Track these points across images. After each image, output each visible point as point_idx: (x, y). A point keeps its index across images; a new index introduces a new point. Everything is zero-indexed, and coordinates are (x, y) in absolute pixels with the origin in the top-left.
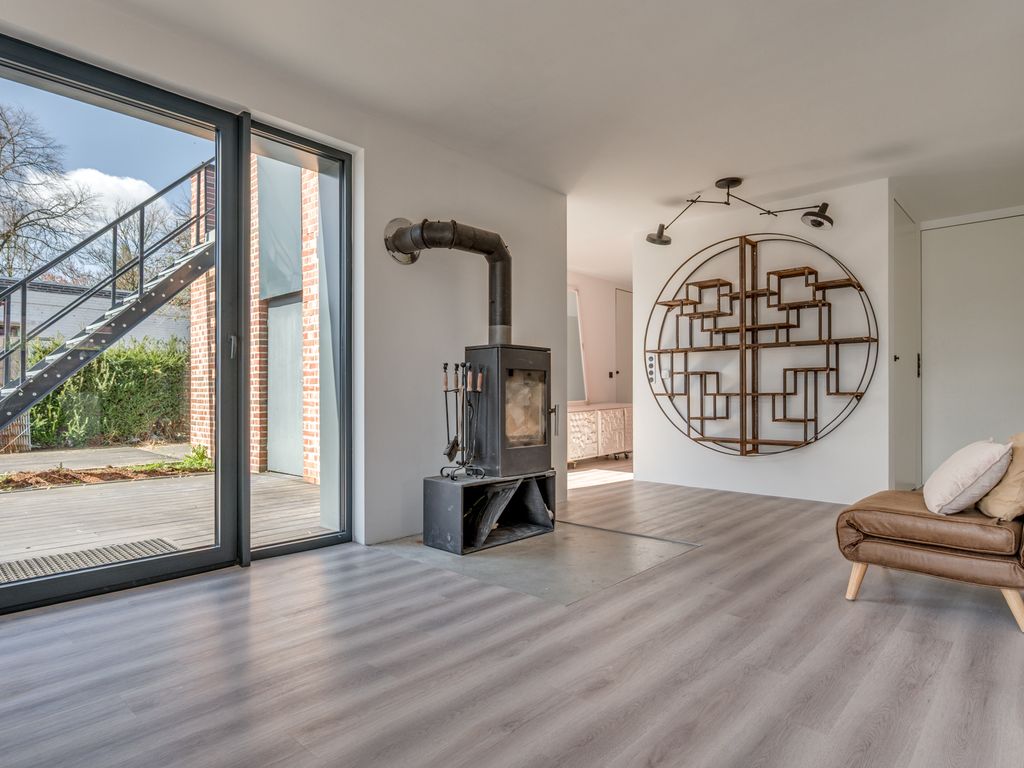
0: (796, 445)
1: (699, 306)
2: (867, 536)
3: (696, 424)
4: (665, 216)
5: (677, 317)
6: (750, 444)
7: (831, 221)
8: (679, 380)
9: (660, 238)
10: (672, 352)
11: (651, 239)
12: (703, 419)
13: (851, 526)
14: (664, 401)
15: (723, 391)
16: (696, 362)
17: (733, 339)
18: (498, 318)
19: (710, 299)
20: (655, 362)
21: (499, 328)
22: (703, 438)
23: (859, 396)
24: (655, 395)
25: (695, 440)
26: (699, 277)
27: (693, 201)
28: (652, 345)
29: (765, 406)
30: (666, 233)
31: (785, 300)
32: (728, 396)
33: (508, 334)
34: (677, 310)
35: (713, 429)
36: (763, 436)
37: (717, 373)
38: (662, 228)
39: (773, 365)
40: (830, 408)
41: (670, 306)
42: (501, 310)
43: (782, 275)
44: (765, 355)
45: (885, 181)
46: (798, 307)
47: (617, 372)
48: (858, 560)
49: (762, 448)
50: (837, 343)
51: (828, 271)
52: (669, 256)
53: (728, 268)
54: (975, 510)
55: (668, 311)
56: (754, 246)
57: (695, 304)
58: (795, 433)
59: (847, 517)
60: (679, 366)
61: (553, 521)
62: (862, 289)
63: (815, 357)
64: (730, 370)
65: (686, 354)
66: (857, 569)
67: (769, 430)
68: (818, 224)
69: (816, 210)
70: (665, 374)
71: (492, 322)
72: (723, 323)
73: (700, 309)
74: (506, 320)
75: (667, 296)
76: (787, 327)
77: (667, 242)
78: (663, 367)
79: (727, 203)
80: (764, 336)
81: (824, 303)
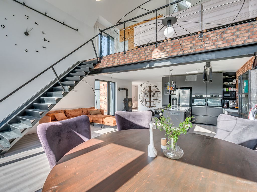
0: (154, 107)
3: (145, 105)
4: (142, 84)
6: (150, 107)
8: (143, 100)
9: (141, 86)
10: (142, 97)
12: (145, 104)
14: (141, 102)
16: (145, 98)
17: (148, 96)
19: (146, 92)
21: (127, 97)
23: (159, 102)
26: (145, 90)
27: (144, 83)
28: (140, 96)
29: (151, 103)
32: (148, 102)
33: (128, 98)
34: (143, 93)
35: (146, 105)
39: (152, 99)
40: (157, 103)
42: (127, 95)
43: (153, 90)
47: (135, 97)
50: (158, 97)
51: (157, 90)
52: (142, 88)
53: (148, 89)
56: (151, 87)
58: (154, 106)
60: (143, 99)
62: (160, 92)
63: (156, 98)
64: (148, 99)
67: (152, 105)
70: (141, 99)
71: (127, 96)
72: (147, 94)
74: (128, 96)
75: (142, 91)
76: (153, 95)
79: (148, 83)
80: (151, 96)
81: (157, 93)
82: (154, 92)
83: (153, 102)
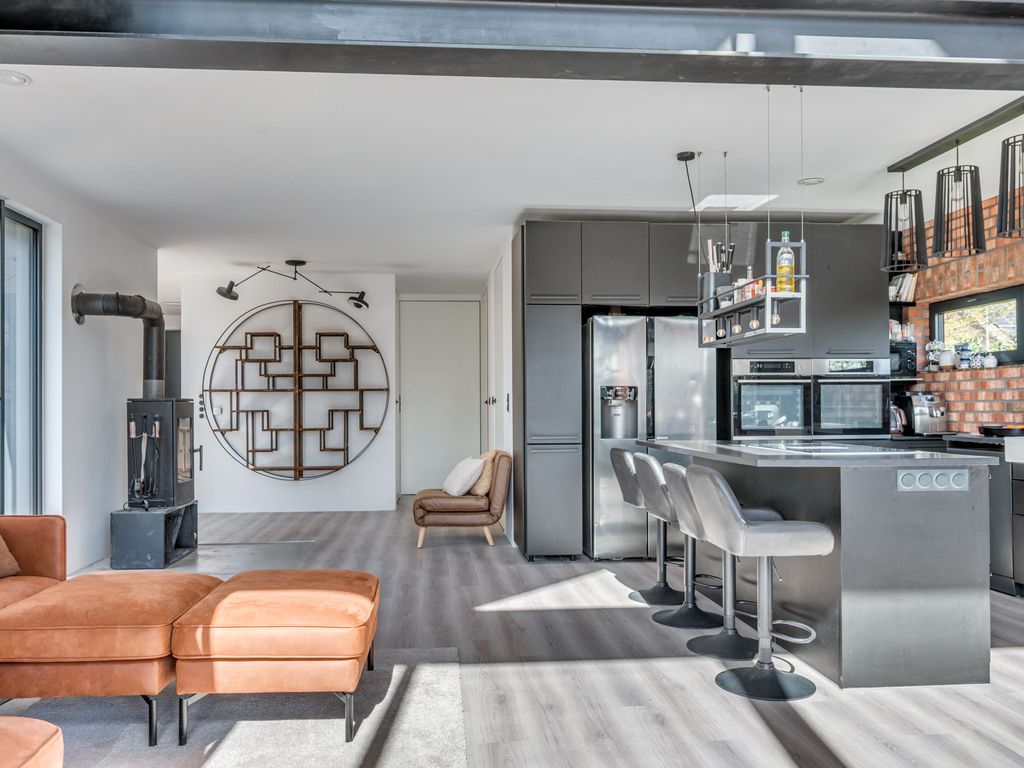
0: (336, 469)
1: (250, 351)
2: (429, 512)
3: (250, 456)
4: (236, 274)
5: (237, 361)
6: (299, 471)
7: (367, 306)
8: (229, 417)
9: (229, 293)
10: (231, 391)
11: (220, 291)
12: (254, 451)
13: (421, 507)
14: (218, 434)
15: (272, 427)
16: (247, 401)
17: (281, 383)
18: (155, 373)
19: (264, 348)
20: (206, 400)
22: (255, 468)
23: (377, 430)
24: (213, 431)
25: (253, 470)
26: (255, 326)
27: (264, 269)
28: (207, 387)
29: (311, 443)
30: (234, 289)
31: (325, 356)
32: (277, 431)
35: (263, 460)
36: (307, 463)
37: (267, 412)
38: (232, 284)
39: (316, 407)
40: (357, 440)
41: (223, 349)
43: (320, 335)
44: (308, 398)
45: (393, 277)
46: (334, 362)
48: (424, 525)
49: (305, 473)
50: (362, 391)
51: (357, 337)
52: (231, 310)
53: (278, 322)
54: (469, 493)
55: (220, 352)
56: (300, 307)
58: (338, 459)
59: (419, 503)
60: (228, 407)
61: (196, 541)
62: (378, 352)
64: (281, 409)
65: (238, 394)
66: (422, 531)
67: (313, 455)
68: (359, 306)
69: (357, 296)
70: (216, 410)
71: (147, 376)
72: (273, 368)
73: (252, 355)
75: (220, 344)
76: (325, 377)
77: (235, 298)
78: (214, 404)
79: (295, 279)
80: (307, 383)
81: (352, 359)
82: (333, 348)
83: (329, 429)
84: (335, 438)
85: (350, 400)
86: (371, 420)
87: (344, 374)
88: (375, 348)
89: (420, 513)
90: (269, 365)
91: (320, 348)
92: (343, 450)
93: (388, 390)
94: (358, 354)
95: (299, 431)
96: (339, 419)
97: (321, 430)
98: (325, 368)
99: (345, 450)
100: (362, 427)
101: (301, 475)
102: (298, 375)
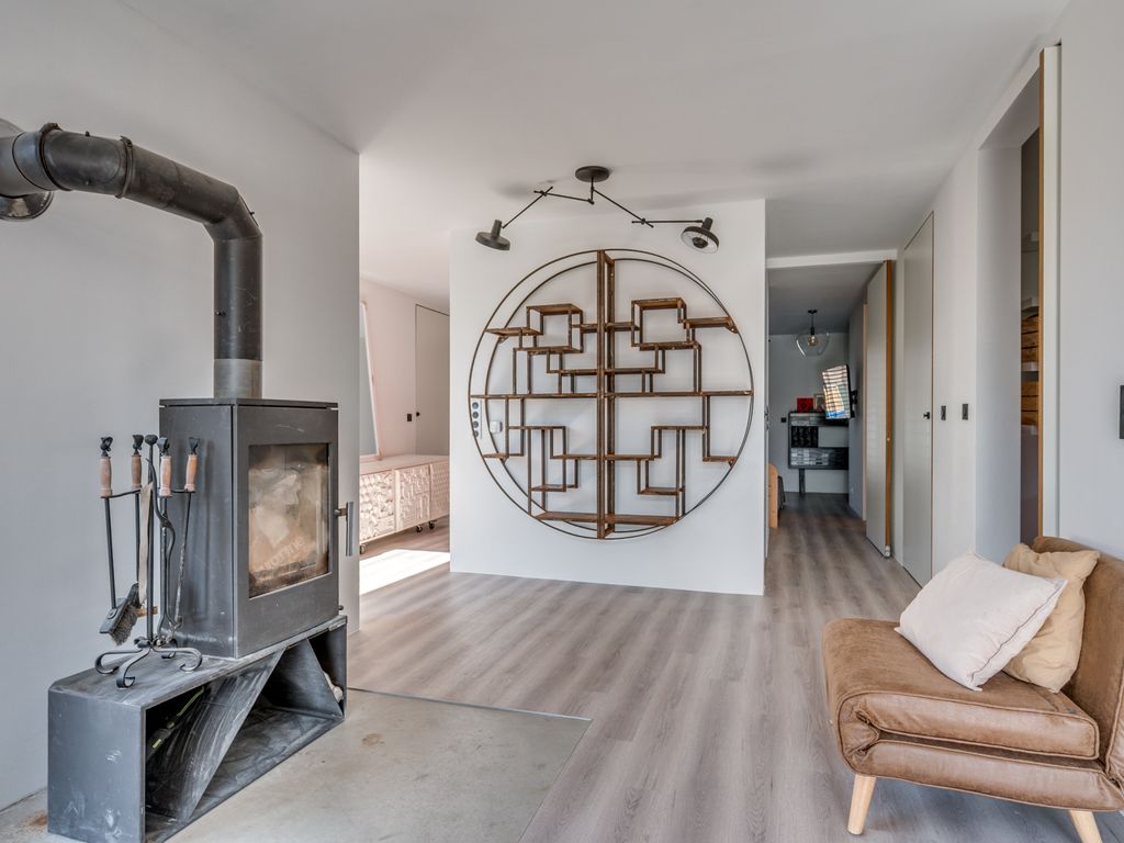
0: (665, 522)
1: (540, 338)
2: (884, 735)
3: (537, 496)
4: (505, 209)
5: (515, 350)
6: (606, 522)
7: (716, 241)
8: (515, 435)
9: (494, 239)
10: (507, 398)
11: (482, 239)
12: (545, 489)
13: (861, 718)
14: (495, 464)
15: (571, 451)
16: (536, 413)
18: (234, 345)
19: (557, 331)
20: (481, 410)
21: (236, 365)
22: (547, 517)
23: (732, 461)
24: (483, 457)
25: (539, 518)
26: (543, 299)
27: (544, 194)
28: (478, 389)
30: (503, 234)
31: (648, 339)
32: (577, 459)
33: (255, 380)
34: (513, 342)
35: (557, 502)
36: (622, 509)
37: (564, 428)
38: (498, 226)
39: (635, 421)
40: (700, 477)
41: (502, 335)
43: (646, 306)
44: (623, 405)
45: (762, 203)
46: (664, 347)
47: (418, 414)
49: (618, 527)
50: (708, 396)
51: (699, 306)
53: (580, 290)
55: (499, 341)
56: (611, 265)
57: (535, 334)
59: (857, 706)
60: (515, 420)
61: (341, 704)
62: (736, 331)
64: (582, 424)
65: (523, 401)
66: (864, 786)
67: (629, 501)
68: (700, 244)
69: (700, 225)
70: (494, 425)
71: (221, 352)
72: (572, 362)
73: (542, 342)
74: (251, 348)
75: (498, 323)
76: (651, 372)
77: (504, 246)
78: (492, 417)
79: (591, 201)
80: (623, 382)
81: (691, 345)
82: (662, 326)
83: (652, 457)
84: (663, 473)
85: (688, 411)
86: (722, 443)
87: (678, 370)
88: (727, 324)
89: (859, 735)
90: (567, 357)
91: (640, 329)
92: (676, 494)
93: (751, 393)
94: (702, 335)
95: (607, 459)
96: (669, 440)
97: (639, 459)
98: (647, 359)
99: (678, 492)
100: (708, 457)
101: (611, 528)
102: (608, 374)
